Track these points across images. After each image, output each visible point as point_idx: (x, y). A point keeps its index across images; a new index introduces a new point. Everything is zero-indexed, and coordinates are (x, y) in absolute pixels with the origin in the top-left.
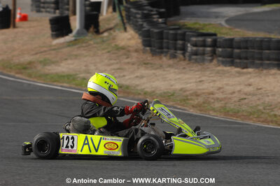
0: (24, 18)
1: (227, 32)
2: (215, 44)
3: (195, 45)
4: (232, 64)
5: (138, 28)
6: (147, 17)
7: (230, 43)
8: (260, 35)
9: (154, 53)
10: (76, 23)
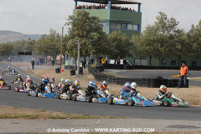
0: (63, 71)
1: (117, 76)
2: (114, 79)
3: (109, 79)
4: (119, 84)
5: (93, 74)
6: (96, 71)
7: (118, 79)
8: (126, 77)
9: (98, 81)
10: (77, 72)
